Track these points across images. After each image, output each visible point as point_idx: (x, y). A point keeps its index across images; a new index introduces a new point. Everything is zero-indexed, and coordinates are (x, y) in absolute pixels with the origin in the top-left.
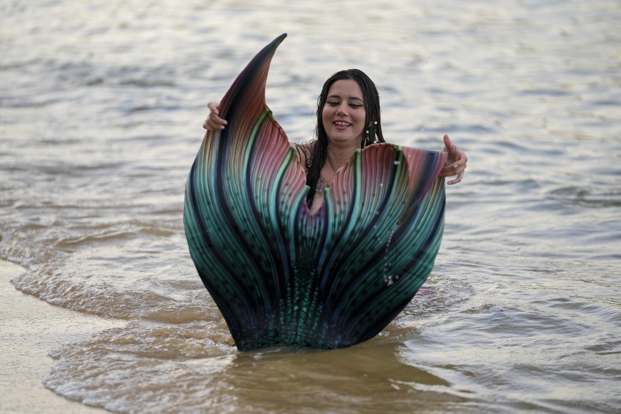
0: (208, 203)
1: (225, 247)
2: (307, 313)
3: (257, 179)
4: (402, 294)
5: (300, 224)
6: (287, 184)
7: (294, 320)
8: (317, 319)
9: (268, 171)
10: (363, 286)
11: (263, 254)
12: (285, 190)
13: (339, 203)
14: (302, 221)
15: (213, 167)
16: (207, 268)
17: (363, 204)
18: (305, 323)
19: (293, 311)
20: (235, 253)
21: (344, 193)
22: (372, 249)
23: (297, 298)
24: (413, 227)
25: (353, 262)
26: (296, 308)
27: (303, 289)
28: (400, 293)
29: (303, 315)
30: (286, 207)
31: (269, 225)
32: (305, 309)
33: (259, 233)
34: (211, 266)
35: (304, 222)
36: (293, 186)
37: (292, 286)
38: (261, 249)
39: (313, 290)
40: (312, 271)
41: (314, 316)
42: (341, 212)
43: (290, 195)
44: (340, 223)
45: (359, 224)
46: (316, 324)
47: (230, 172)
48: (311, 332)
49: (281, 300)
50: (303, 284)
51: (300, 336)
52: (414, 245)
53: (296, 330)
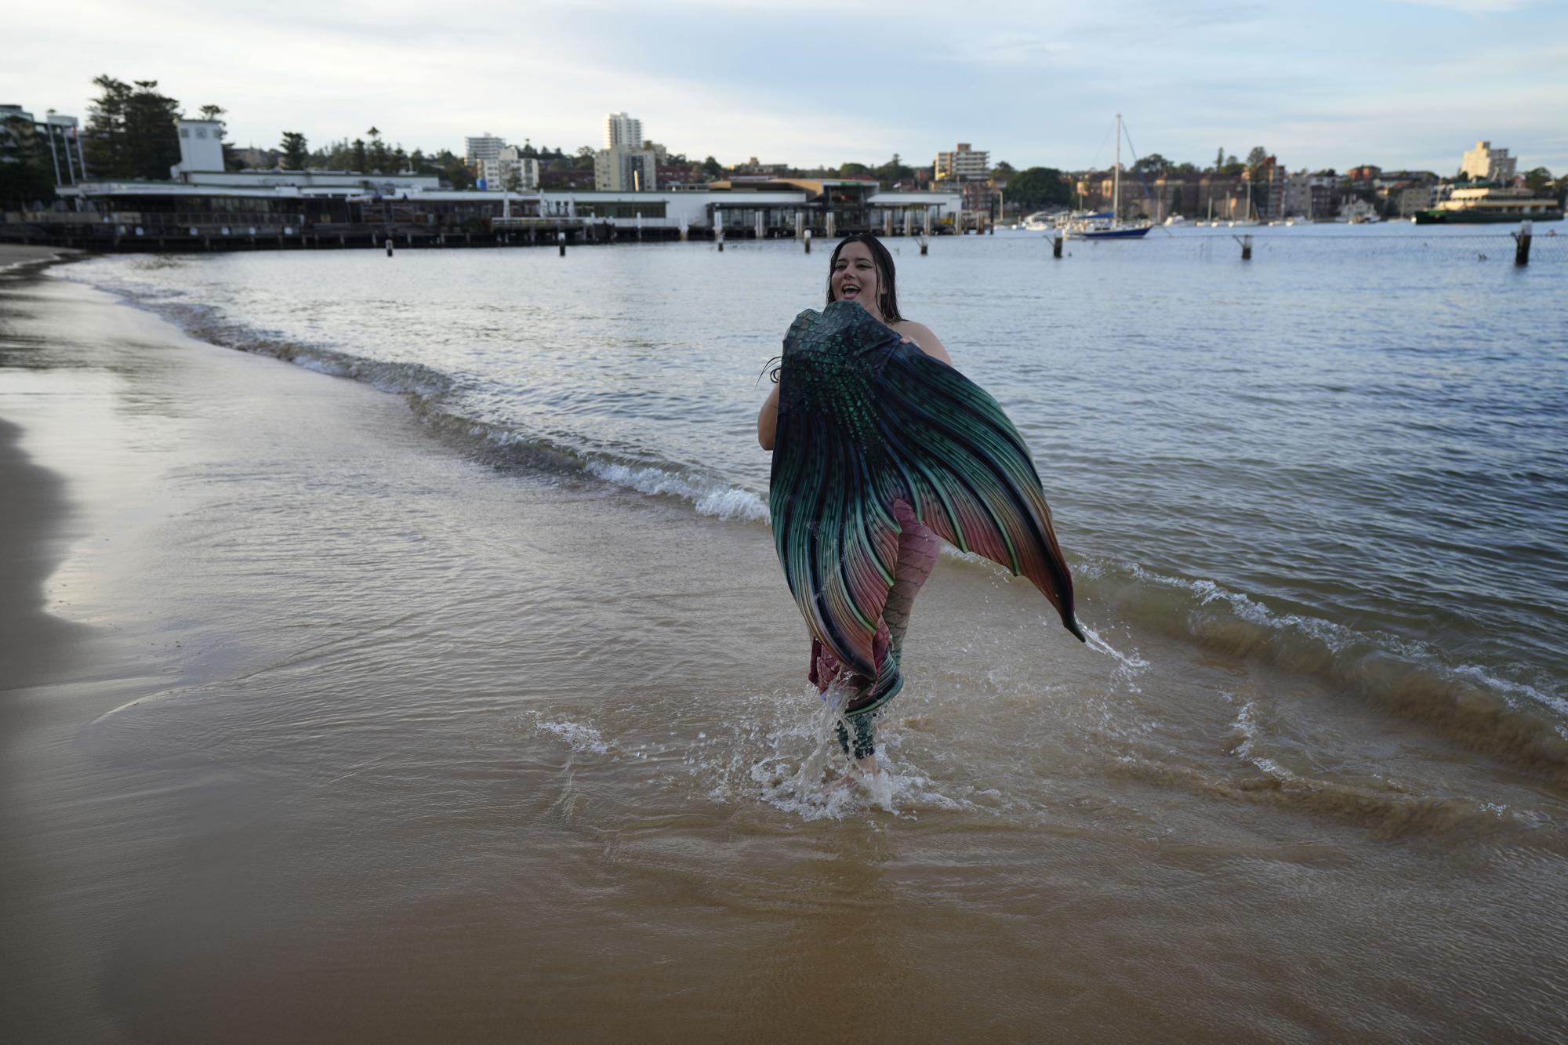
0: (995, 447)
1: (951, 412)
2: (847, 407)
3: (968, 501)
4: (782, 479)
5: (902, 484)
6: (939, 512)
7: (854, 393)
8: (836, 410)
9: (967, 517)
10: (818, 467)
11: (914, 428)
12: (936, 506)
13: (881, 529)
14: (902, 489)
15: (1018, 488)
16: (956, 383)
17: (859, 542)
18: (843, 398)
19: (860, 398)
20: (939, 411)
21: (883, 542)
22: (830, 506)
23: (864, 412)
24: (806, 548)
25: (839, 484)
26: (859, 404)
27: (864, 426)
28: (785, 479)
29: (850, 403)
30: (923, 490)
31: (927, 462)
32: (851, 409)
33: (930, 448)
34: (953, 386)
35: (899, 488)
36: (933, 515)
37: (874, 420)
38: (918, 432)
39: (856, 433)
40: (867, 450)
41: (840, 411)
42: (875, 521)
43: (928, 503)
44: (870, 511)
45: (853, 522)
46: (834, 405)
47: (999, 495)
48: (833, 395)
49: (874, 397)
50: (867, 431)
51: (839, 384)
52: (796, 530)
53: (845, 385)
